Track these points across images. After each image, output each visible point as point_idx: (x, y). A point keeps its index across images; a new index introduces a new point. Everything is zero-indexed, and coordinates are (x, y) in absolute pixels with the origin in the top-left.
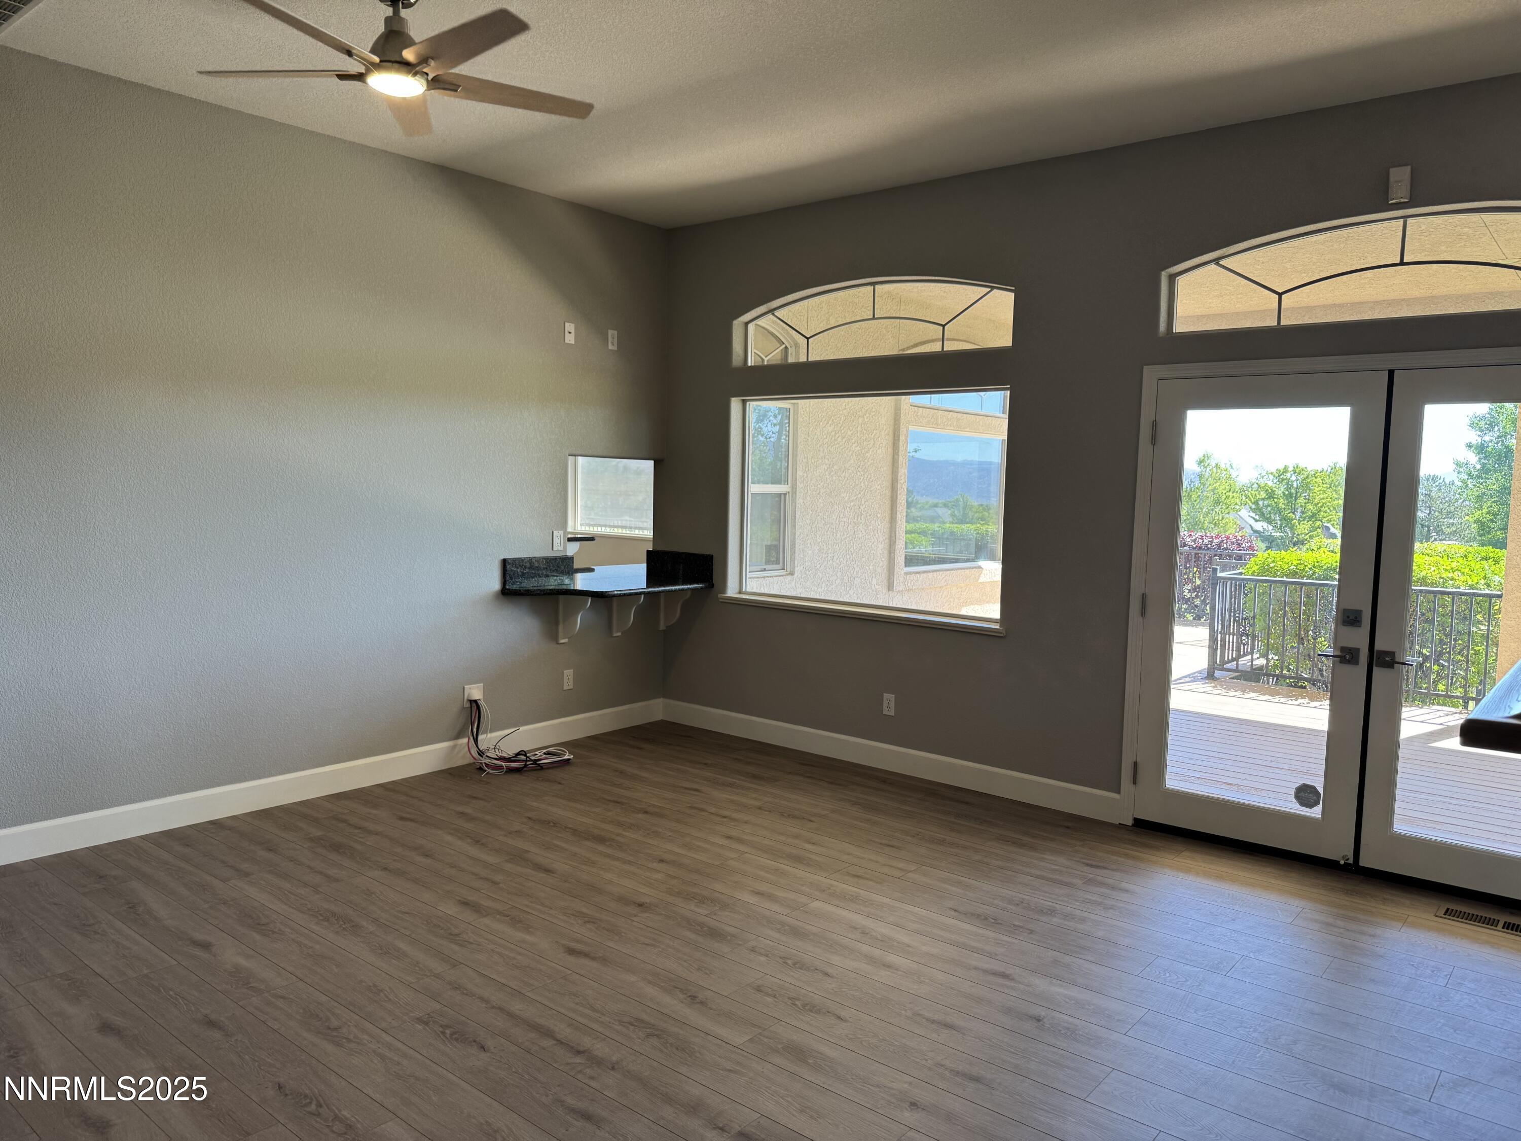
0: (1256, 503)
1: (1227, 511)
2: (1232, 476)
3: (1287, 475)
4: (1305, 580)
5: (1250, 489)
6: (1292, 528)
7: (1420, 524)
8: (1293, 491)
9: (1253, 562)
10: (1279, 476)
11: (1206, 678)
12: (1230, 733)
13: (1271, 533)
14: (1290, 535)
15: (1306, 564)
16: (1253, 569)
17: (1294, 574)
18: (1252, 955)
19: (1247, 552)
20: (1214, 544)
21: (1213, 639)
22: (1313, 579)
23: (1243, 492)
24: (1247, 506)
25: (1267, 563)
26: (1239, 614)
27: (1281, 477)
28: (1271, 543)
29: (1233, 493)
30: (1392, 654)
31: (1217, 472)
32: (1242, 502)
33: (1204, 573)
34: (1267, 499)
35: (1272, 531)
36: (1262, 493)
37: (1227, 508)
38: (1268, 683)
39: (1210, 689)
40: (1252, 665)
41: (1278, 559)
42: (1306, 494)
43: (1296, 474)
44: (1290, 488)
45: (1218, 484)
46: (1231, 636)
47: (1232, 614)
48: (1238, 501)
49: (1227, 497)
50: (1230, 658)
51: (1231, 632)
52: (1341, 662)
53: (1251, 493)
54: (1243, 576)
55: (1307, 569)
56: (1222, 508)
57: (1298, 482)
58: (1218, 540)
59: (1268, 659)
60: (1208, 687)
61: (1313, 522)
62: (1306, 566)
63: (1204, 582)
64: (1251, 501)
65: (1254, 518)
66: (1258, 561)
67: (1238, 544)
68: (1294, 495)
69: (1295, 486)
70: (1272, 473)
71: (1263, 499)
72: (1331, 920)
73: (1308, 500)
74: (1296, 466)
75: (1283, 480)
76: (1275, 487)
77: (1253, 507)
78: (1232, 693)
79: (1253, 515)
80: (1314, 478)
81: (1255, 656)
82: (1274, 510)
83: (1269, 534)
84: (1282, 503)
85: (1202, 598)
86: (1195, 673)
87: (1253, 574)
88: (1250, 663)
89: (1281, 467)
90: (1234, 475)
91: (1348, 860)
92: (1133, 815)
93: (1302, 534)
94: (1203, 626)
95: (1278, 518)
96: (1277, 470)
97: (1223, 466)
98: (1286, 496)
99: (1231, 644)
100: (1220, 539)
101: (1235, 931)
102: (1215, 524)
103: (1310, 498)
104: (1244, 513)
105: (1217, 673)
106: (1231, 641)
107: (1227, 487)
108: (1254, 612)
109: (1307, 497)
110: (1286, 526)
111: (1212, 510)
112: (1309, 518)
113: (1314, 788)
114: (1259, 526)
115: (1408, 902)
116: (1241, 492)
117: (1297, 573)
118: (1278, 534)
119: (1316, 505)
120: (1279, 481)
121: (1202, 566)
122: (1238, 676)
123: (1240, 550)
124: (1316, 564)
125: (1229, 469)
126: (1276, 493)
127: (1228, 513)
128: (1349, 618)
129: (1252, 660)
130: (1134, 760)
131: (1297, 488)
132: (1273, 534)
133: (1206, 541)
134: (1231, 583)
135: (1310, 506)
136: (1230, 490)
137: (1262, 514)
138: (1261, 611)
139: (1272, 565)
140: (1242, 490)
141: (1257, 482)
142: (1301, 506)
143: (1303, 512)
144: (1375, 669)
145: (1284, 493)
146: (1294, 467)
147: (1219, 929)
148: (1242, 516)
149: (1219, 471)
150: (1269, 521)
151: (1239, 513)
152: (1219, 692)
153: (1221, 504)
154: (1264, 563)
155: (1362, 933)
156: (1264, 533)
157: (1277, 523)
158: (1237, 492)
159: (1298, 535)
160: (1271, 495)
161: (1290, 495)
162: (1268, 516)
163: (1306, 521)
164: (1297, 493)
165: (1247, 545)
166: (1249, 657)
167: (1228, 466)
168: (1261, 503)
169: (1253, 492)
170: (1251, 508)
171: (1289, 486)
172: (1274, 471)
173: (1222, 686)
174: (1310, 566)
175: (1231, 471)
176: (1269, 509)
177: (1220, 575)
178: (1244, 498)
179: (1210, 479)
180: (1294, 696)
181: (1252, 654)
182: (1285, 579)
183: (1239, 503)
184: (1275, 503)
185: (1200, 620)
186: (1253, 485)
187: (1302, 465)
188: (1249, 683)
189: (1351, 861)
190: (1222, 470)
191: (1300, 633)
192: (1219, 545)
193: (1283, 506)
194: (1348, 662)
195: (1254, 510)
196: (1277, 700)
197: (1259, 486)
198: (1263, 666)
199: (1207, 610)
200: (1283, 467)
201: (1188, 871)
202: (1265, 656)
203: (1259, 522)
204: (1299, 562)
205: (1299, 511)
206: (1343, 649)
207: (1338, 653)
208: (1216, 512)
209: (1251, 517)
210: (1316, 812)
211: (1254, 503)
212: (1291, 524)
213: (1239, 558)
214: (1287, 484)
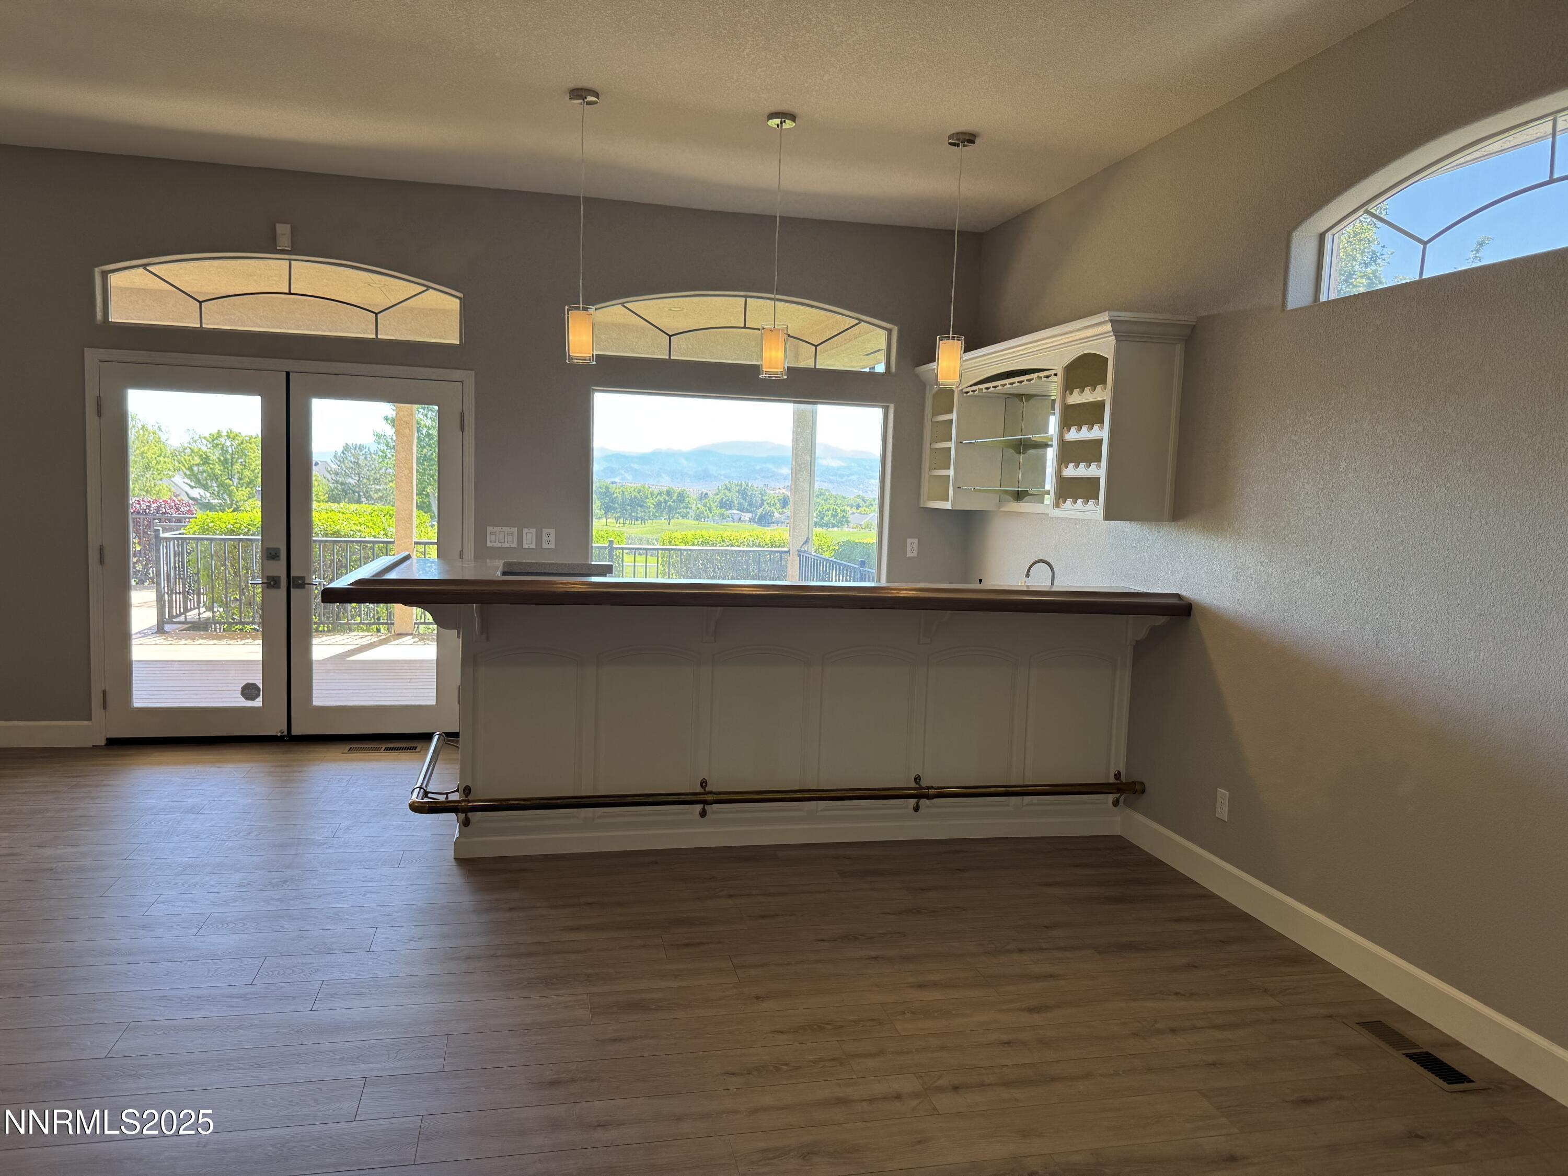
0: (190, 469)
1: (159, 477)
2: (162, 440)
3: (221, 439)
4: (241, 537)
5: (182, 454)
6: (230, 495)
7: (352, 490)
8: (229, 457)
9: (193, 523)
10: (213, 441)
11: (156, 633)
12: (183, 672)
13: (209, 500)
14: (229, 502)
15: (242, 523)
16: (194, 529)
17: (232, 532)
18: (216, 799)
19: (187, 515)
20: (152, 509)
21: (160, 599)
22: (249, 536)
23: (175, 457)
24: (181, 472)
25: (206, 524)
26: (184, 571)
27: (215, 442)
28: (208, 507)
29: (164, 458)
30: (303, 578)
31: (144, 435)
32: (175, 468)
33: (144, 537)
34: (203, 464)
35: (210, 498)
36: (196, 458)
37: (159, 474)
38: (215, 630)
39: (162, 641)
40: (199, 618)
41: (216, 519)
42: (242, 460)
43: (230, 439)
44: (225, 454)
45: (146, 448)
46: (178, 596)
47: (177, 572)
48: (170, 466)
49: (158, 463)
50: (178, 612)
51: (178, 591)
52: (268, 587)
53: (184, 458)
54: (184, 536)
55: (243, 527)
56: (153, 474)
57: (233, 447)
58: (156, 505)
59: (214, 612)
60: (160, 639)
61: (252, 488)
62: (241, 524)
63: (145, 547)
64: (184, 466)
65: (189, 485)
66: (198, 522)
67: (177, 508)
68: (230, 461)
69: (230, 451)
70: (205, 438)
71: (198, 465)
72: (272, 770)
73: (245, 466)
74: (229, 431)
75: (217, 445)
76: (210, 452)
77: (188, 472)
78: (183, 642)
79: (189, 482)
80: (248, 444)
81: (202, 610)
82: (210, 477)
83: (207, 501)
84: (218, 469)
85: (144, 563)
86: (145, 630)
87: (194, 534)
88: (198, 617)
89: (215, 432)
90: (163, 438)
91: (283, 733)
92: (106, 735)
93: (240, 501)
94: (148, 589)
95: (215, 485)
96: (210, 434)
97: (150, 428)
98: (222, 462)
99: (178, 603)
100: (158, 503)
101: (203, 790)
102: (147, 492)
103: (247, 465)
104: (179, 479)
105: (167, 627)
106: (178, 600)
107: (157, 452)
108: (198, 568)
109: (244, 463)
110: (224, 493)
111: (143, 476)
112: (247, 484)
113: (254, 685)
114: (196, 493)
115: (325, 750)
116: (173, 457)
117: (234, 531)
118: (216, 501)
119: (253, 471)
120: (213, 446)
121: (141, 531)
122: (188, 627)
123: (179, 514)
124: (251, 522)
125: (157, 431)
126: (211, 458)
127: (161, 479)
128: (270, 555)
129: (199, 614)
130: (103, 689)
131: (232, 454)
132: (212, 501)
133: (144, 506)
134: (174, 543)
135: (247, 473)
136: (161, 455)
137: (198, 481)
138: (204, 566)
139: (211, 525)
140: (174, 455)
141: (190, 446)
142: (238, 472)
143: (240, 479)
144: (292, 590)
145: (219, 459)
146: (227, 432)
147: (190, 791)
148: (176, 482)
149: (147, 434)
150: (206, 487)
151: (172, 479)
152: (171, 642)
153: (152, 469)
154: (204, 524)
155: (294, 772)
156: (201, 500)
157: (214, 490)
158: (168, 457)
159: (237, 502)
160: (206, 460)
161: (226, 460)
162: (205, 482)
163: (244, 488)
164: (232, 458)
165: (186, 509)
166: (196, 611)
167: (156, 428)
168: (195, 469)
169: (186, 457)
170: (185, 474)
171: (224, 451)
172: (208, 436)
173: (173, 638)
174: (245, 525)
175: (160, 433)
176: (205, 475)
177: (162, 535)
178: (177, 464)
179: (137, 441)
180: (238, 638)
181: (199, 608)
182: (224, 536)
183: (172, 469)
184: (211, 469)
185: (143, 584)
186: (185, 449)
187: (236, 430)
188: (198, 633)
189: (286, 733)
190: (149, 433)
191: (240, 584)
192: (158, 509)
193: (220, 472)
194: (273, 587)
195: (189, 477)
196: (225, 643)
197: (192, 451)
198: (210, 618)
199: (149, 574)
200: (216, 432)
201: (160, 764)
202: (210, 609)
203: (194, 489)
204: (235, 521)
205: (236, 477)
206: (268, 578)
207: (265, 581)
208: (147, 478)
209: (187, 484)
210: (258, 702)
211: (188, 469)
212: (229, 490)
213: (179, 521)
214: (222, 449)
